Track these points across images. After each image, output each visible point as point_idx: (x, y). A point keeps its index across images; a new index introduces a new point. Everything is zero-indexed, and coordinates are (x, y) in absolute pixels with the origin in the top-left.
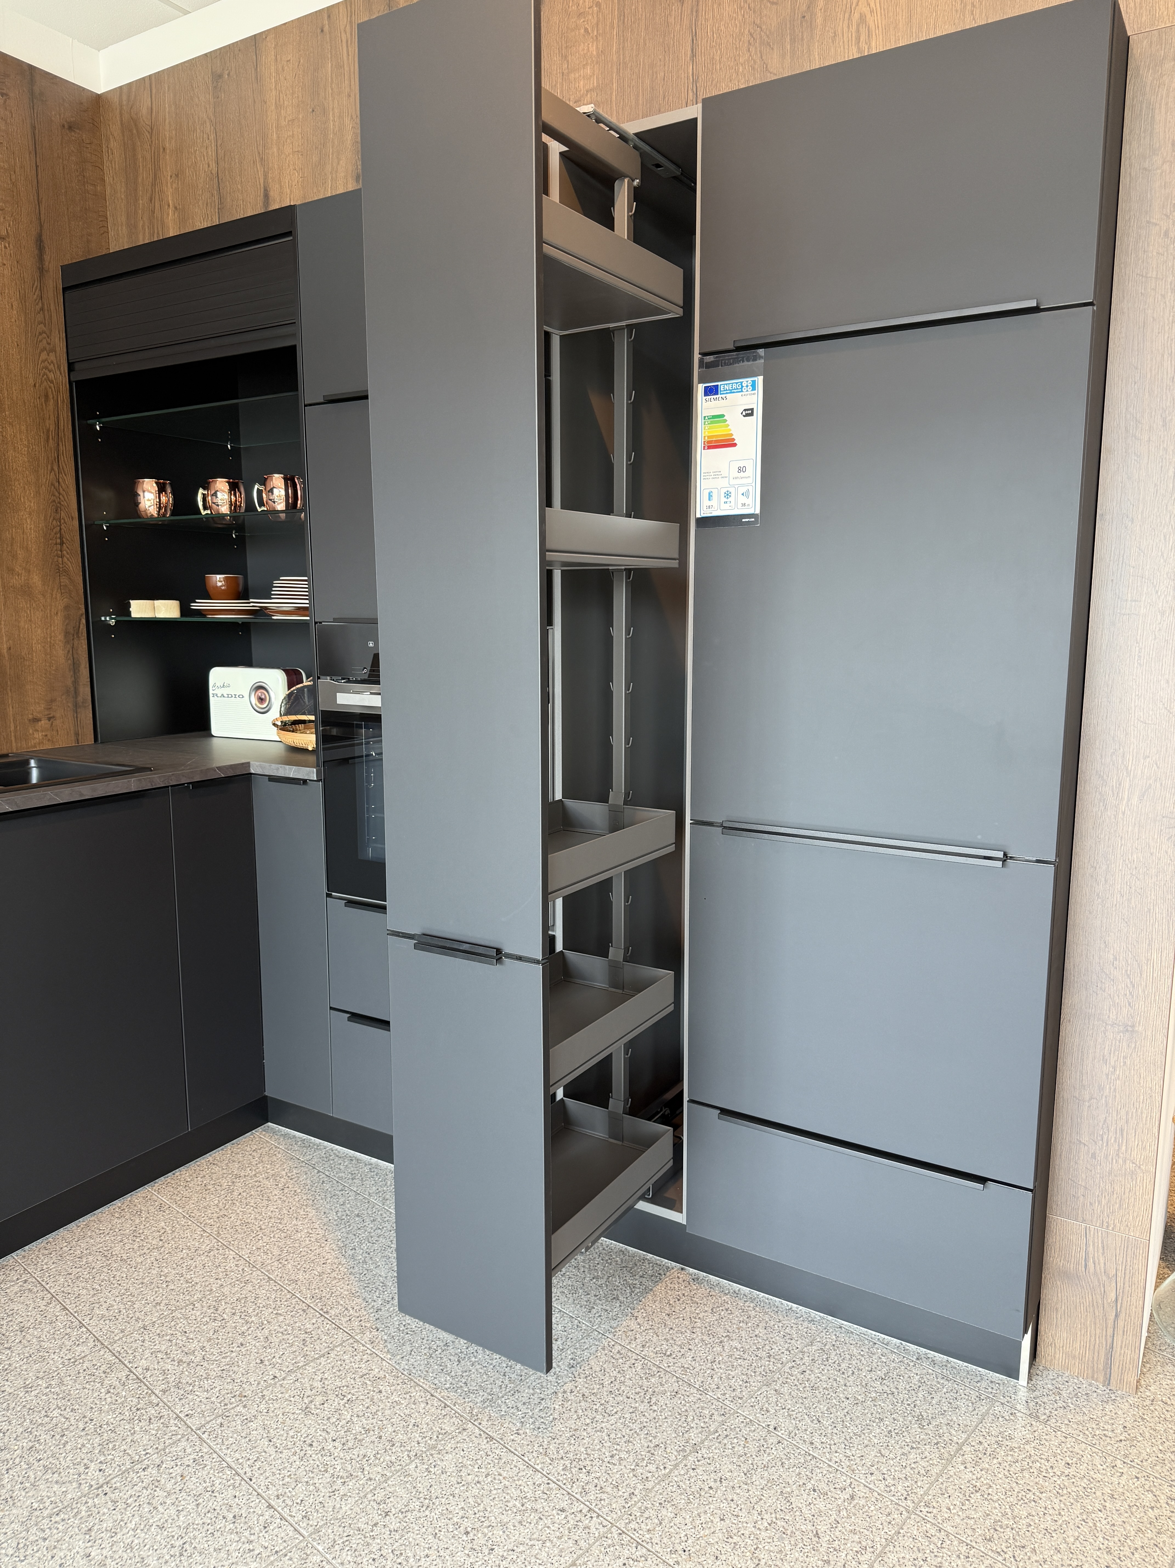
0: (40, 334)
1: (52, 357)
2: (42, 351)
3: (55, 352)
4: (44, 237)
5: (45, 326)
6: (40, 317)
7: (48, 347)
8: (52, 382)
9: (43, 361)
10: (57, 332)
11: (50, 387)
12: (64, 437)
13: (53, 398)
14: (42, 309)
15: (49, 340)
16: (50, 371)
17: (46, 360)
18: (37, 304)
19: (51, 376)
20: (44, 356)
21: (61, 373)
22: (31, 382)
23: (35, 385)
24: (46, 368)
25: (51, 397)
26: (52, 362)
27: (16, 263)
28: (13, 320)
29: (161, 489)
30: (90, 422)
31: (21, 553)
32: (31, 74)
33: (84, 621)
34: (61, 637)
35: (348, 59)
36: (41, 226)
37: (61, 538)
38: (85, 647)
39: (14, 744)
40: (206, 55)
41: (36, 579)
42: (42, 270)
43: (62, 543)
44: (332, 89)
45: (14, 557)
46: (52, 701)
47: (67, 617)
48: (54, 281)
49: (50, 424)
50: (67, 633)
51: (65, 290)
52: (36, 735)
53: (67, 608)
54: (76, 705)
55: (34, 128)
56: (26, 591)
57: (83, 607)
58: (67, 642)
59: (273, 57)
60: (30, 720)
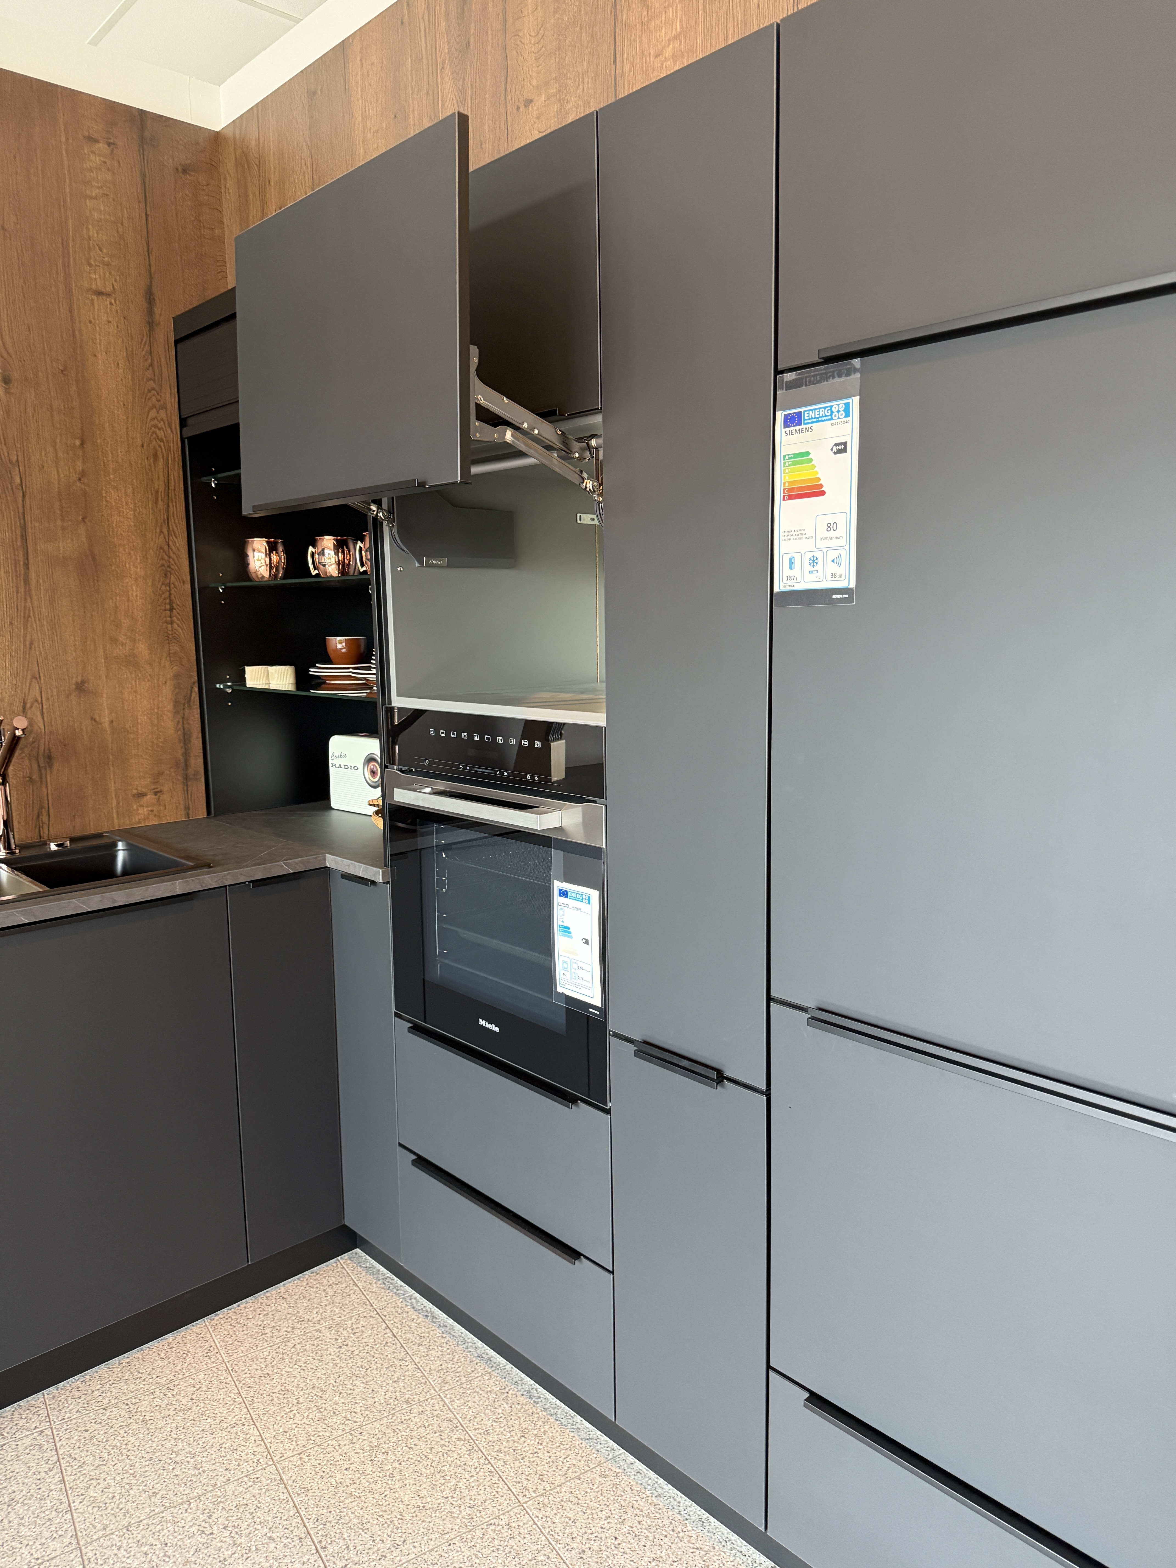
0: (149, 391)
1: (162, 414)
2: (151, 408)
3: (166, 408)
4: (154, 289)
5: (154, 382)
6: (149, 374)
7: (158, 404)
8: (162, 440)
9: (152, 419)
10: (168, 388)
11: (160, 446)
12: (175, 498)
13: (163, 457)
14: (151, 365)
15: (159, 398)
16: (159, 429)
17: (156, 418)
18: (146, 360)
19: (161, 434)
20: (153, 413)
21: (172, 431)
22: (139, 442)
23: (143, 446)
24: (156, 426)
25: (160, 456)
26: (162, 420)
27: (122, 319)
28: (119, 379)
29: (272, 548)
30: (204, 479)
31: (125, 622)
32: (142, 120)
33: (196, 689)
34: (170, 707)
35: (426, 51)
36: (151, 278)
37: (171, 603)
38: (198, 716)
39: (116, 821)
40: (302, 72)
41: (142, 649)
42: (151, 324)
43: (171, 610)
44: (412, 88)
45: (118, 626)
46: (161, 774)
47: (177, 686)
48: (166, 334)
49: (160, 485)
50: (176, 703)
51: (177, 342)
52: (141, 811)
53: (177, 676)
54: (186, 778)
55: (143, 176)
56: (131, 661)
57: (195, 674)
58: (176, 713)
59: (359, 62)
60: (134, 796)
